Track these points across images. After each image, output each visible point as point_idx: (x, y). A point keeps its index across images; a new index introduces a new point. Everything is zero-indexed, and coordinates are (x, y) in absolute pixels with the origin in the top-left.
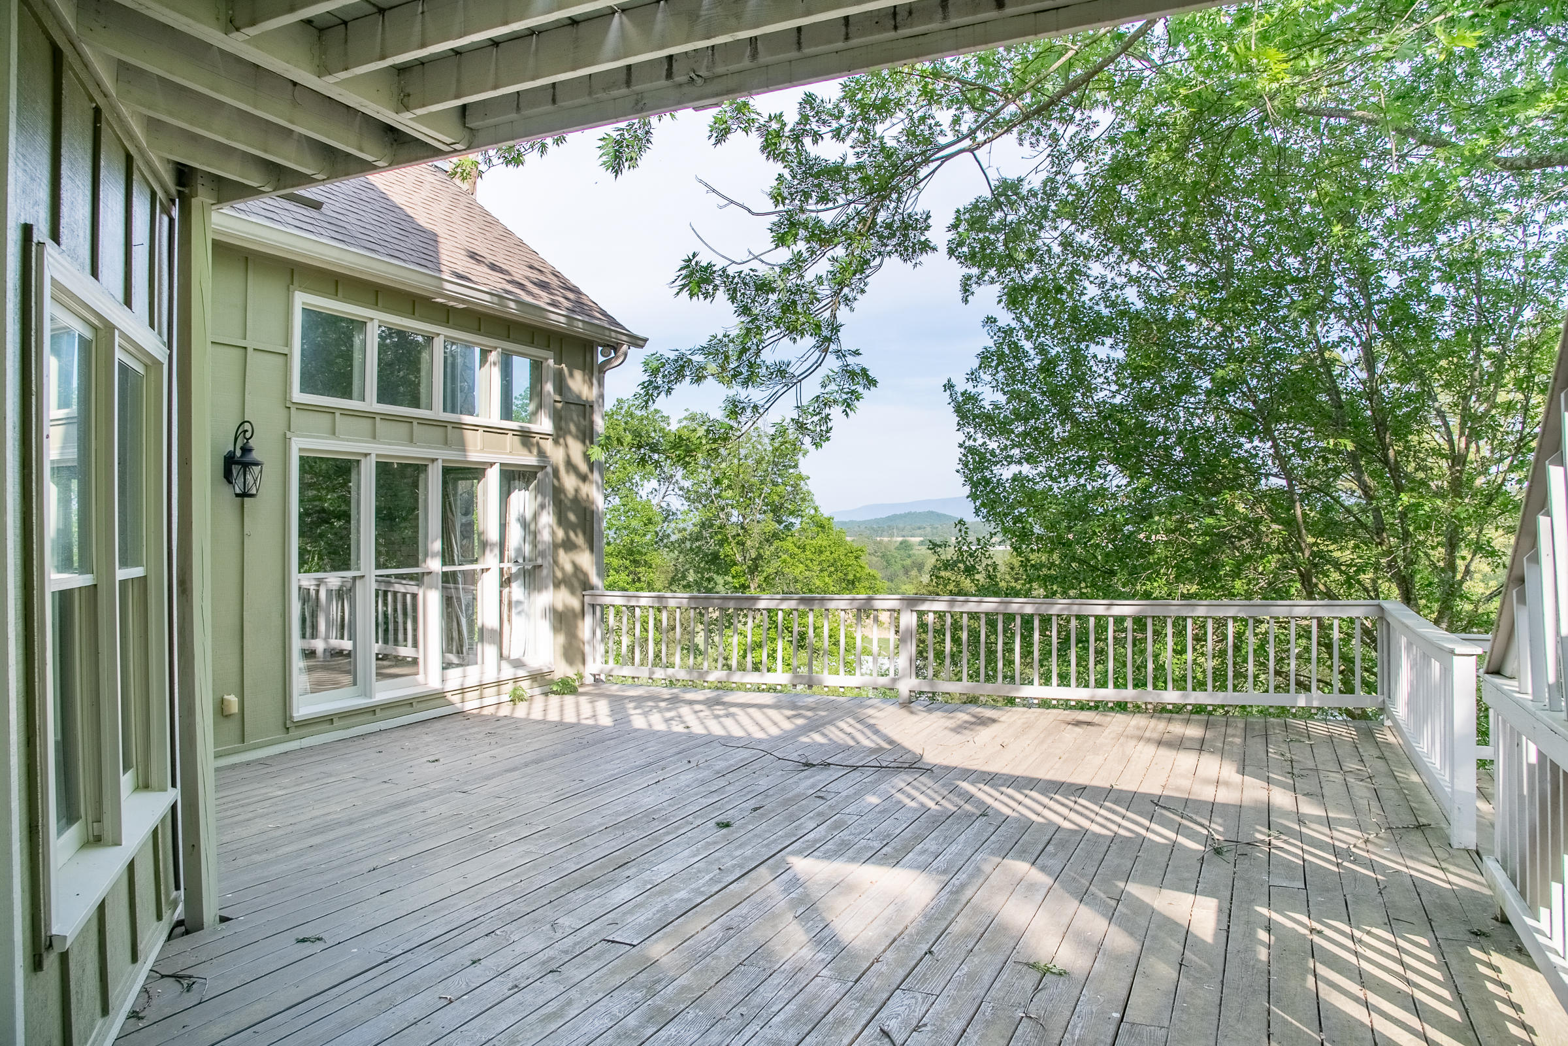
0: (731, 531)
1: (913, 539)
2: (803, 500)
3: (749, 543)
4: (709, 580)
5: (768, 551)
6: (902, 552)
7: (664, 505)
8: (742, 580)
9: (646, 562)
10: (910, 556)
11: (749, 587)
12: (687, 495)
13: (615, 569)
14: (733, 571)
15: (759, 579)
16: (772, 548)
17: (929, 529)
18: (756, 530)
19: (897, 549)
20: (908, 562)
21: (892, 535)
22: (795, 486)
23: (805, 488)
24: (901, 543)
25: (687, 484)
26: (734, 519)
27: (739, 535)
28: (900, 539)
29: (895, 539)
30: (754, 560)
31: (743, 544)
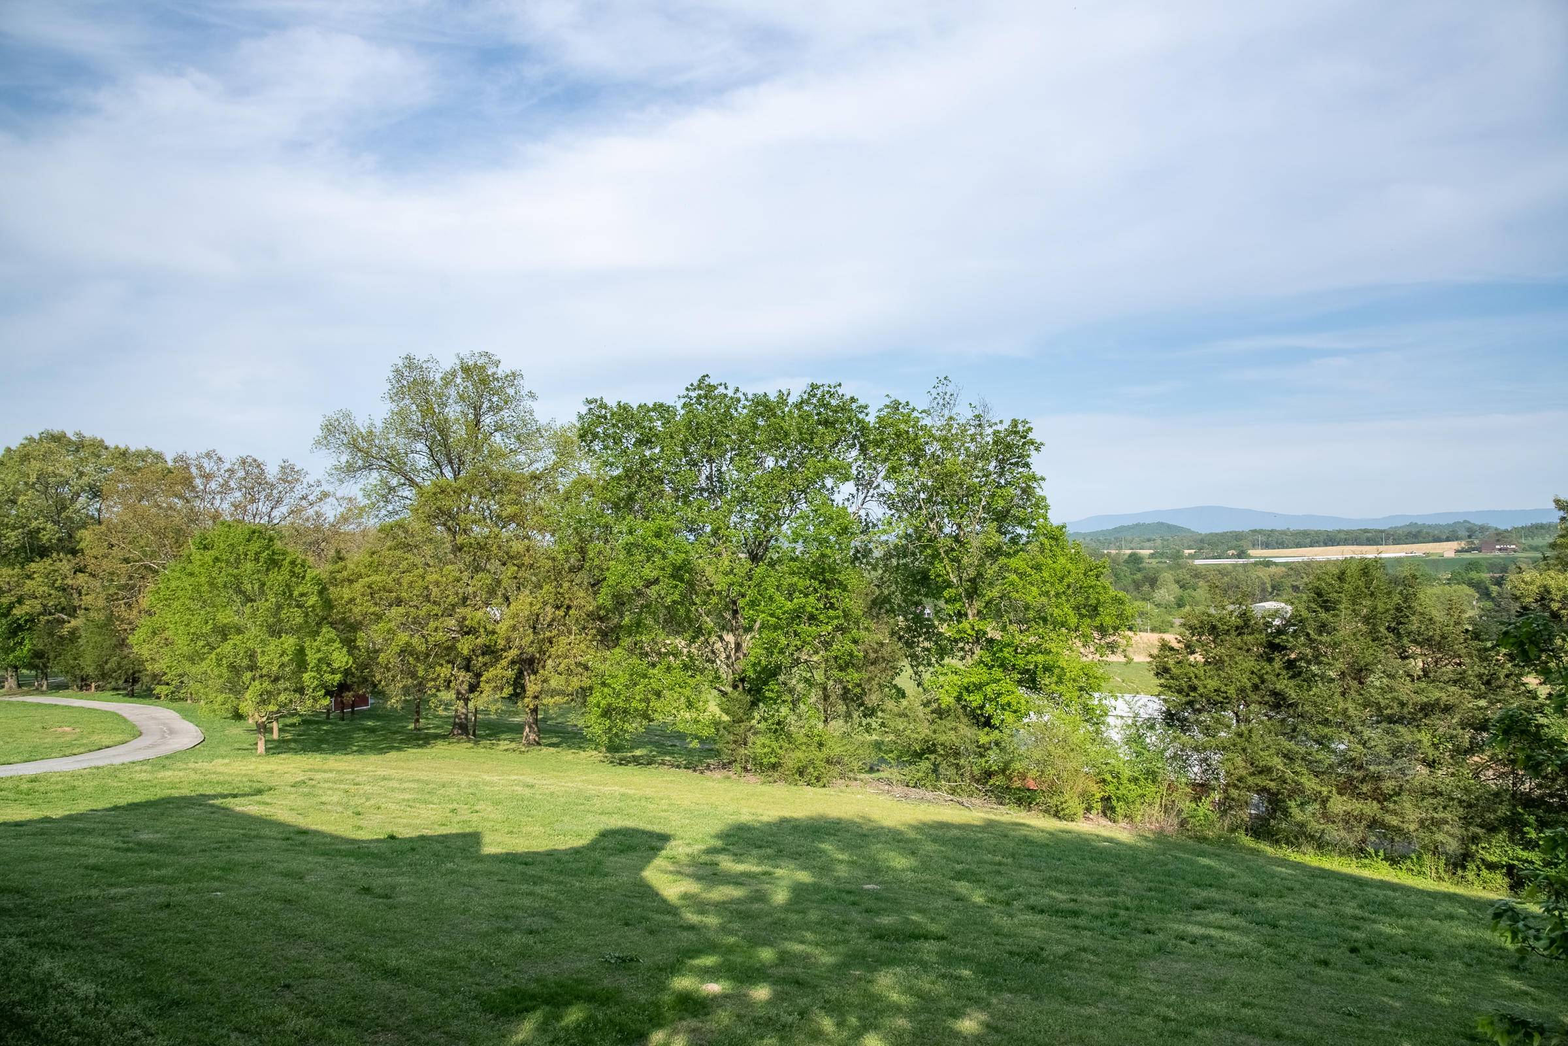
0: (943, 542)
1: (1142, 552)
2: (1037, 505)
3: (965, 560)
4: (917, 604)
5: (991, 570)
6: (1131, 565)
7: (862, 513)
8: (958, 605)
9: (840, 583)
10: (1139, 570)
11: (966, 615)
12: (887, 500)
13: (801, 592)
14: (946, 594)
15: (978, 604)
16: (995, 567)
17: (1159, 541)
18: (975, 543)
19: (1126, 562)
20: (1139, 576)
21: (1120, 548)
22: (1027, 491)
23: (1039, 492)
24: (1130, 556)
25: (889, 487)
26: (947, 530)
27: (953, 550)
28: (1129, 552)
29: (1123, 552)
30: (972, 581)
31: (959, 561)
